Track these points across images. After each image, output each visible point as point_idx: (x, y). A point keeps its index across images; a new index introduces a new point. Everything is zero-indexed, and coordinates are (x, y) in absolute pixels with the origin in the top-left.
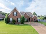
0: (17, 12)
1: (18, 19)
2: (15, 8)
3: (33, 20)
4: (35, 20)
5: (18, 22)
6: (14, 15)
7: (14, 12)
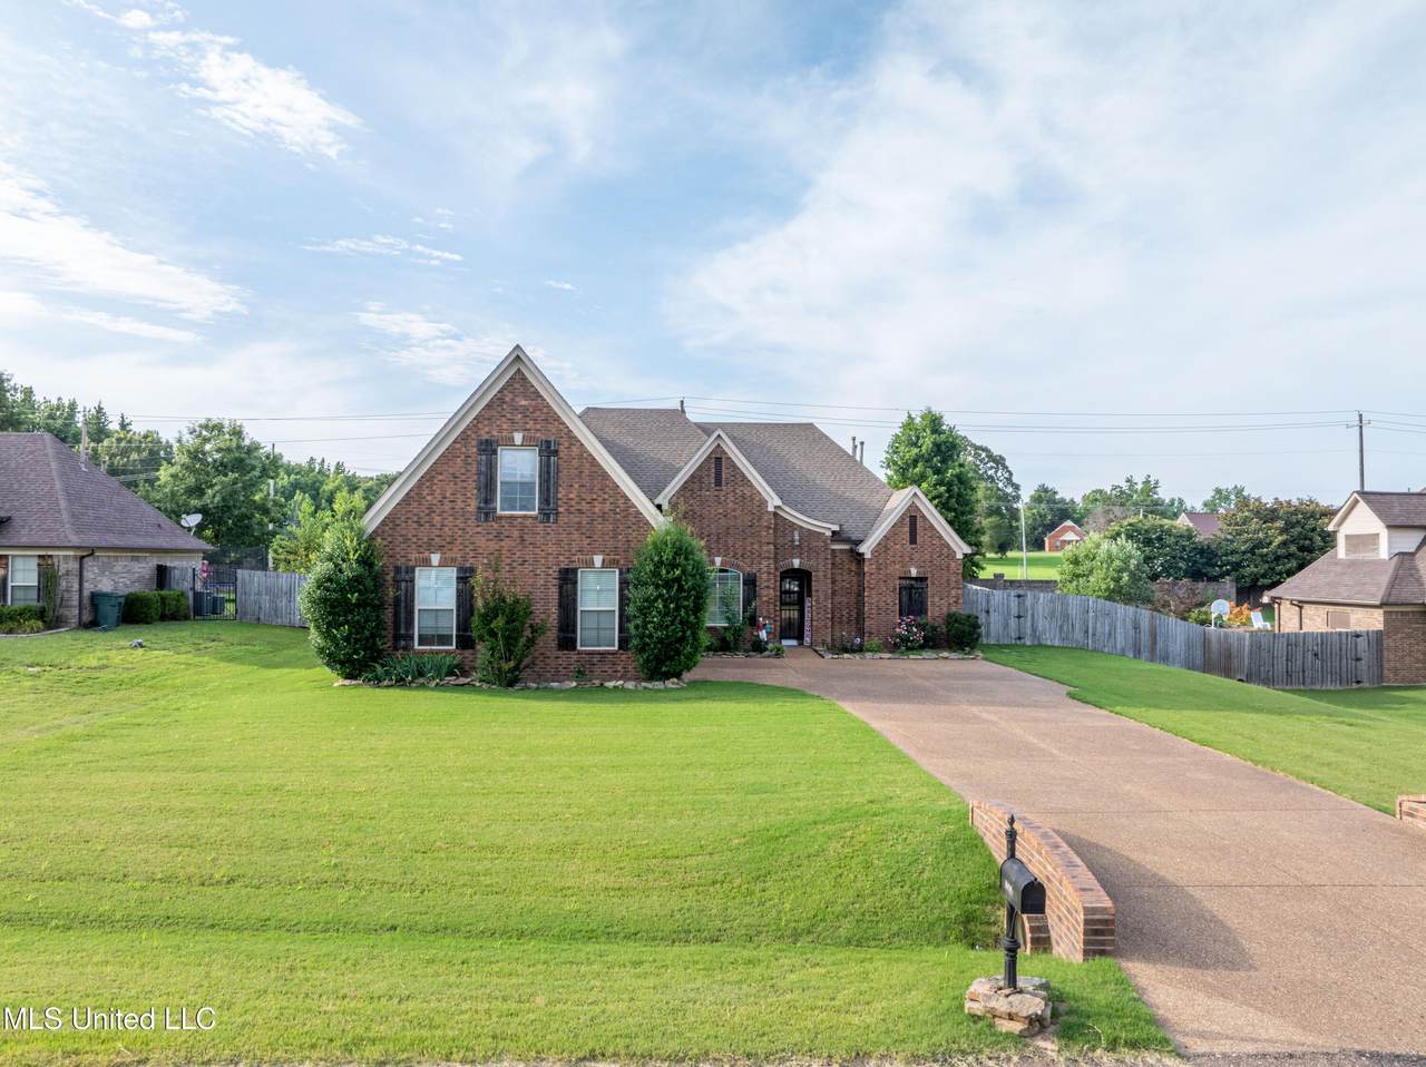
0: (548, 451)
1: (568, 579)
2: (517, 357)
3: (882, 603)
4: (913, 596)
5: (567, 641)
6: (486, 512)
7: (489, 449)
